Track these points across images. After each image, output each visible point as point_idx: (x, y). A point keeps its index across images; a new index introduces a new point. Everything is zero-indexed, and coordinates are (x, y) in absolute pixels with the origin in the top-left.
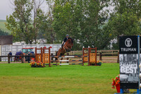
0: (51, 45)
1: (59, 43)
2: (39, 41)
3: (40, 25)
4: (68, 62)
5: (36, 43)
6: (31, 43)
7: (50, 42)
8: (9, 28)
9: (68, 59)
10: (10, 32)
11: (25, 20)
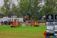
0: (19, 18)
1: (22, 17)
2: (14, 17)
3: (14, 10)
4: (25, 25)
5: (12, 17)
6: (10, 17)
7: (18, 17)
8: (2, 11)
9: (25, 24)
10: (2, 13)
11: (8, 8)
